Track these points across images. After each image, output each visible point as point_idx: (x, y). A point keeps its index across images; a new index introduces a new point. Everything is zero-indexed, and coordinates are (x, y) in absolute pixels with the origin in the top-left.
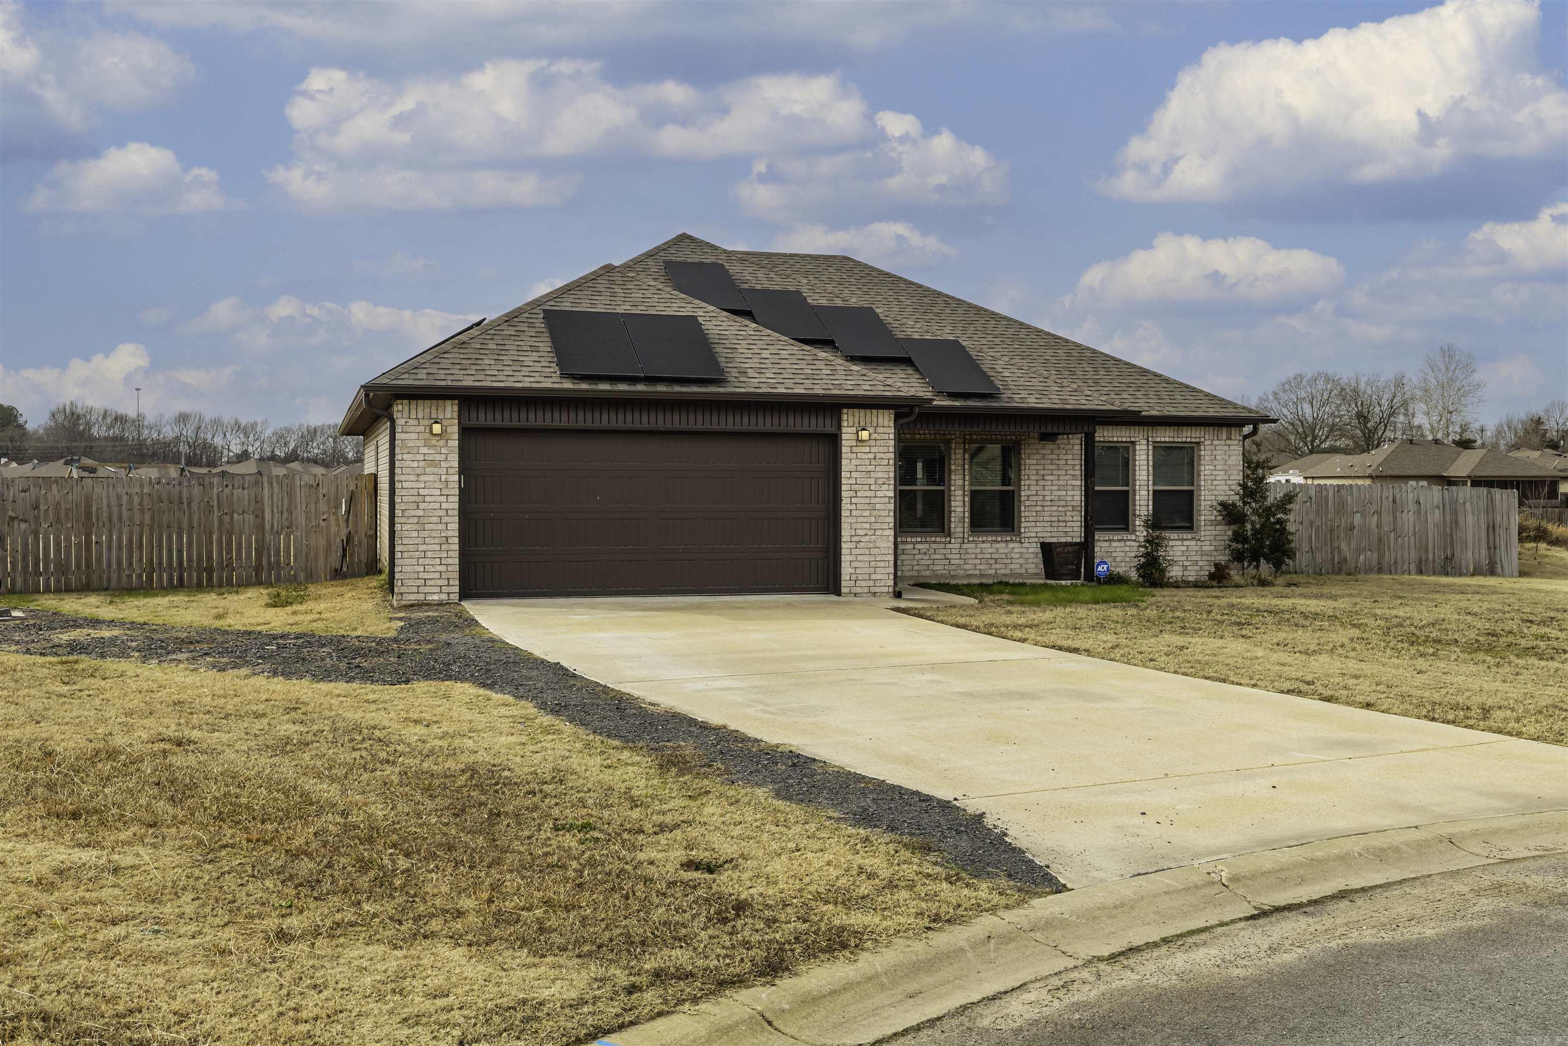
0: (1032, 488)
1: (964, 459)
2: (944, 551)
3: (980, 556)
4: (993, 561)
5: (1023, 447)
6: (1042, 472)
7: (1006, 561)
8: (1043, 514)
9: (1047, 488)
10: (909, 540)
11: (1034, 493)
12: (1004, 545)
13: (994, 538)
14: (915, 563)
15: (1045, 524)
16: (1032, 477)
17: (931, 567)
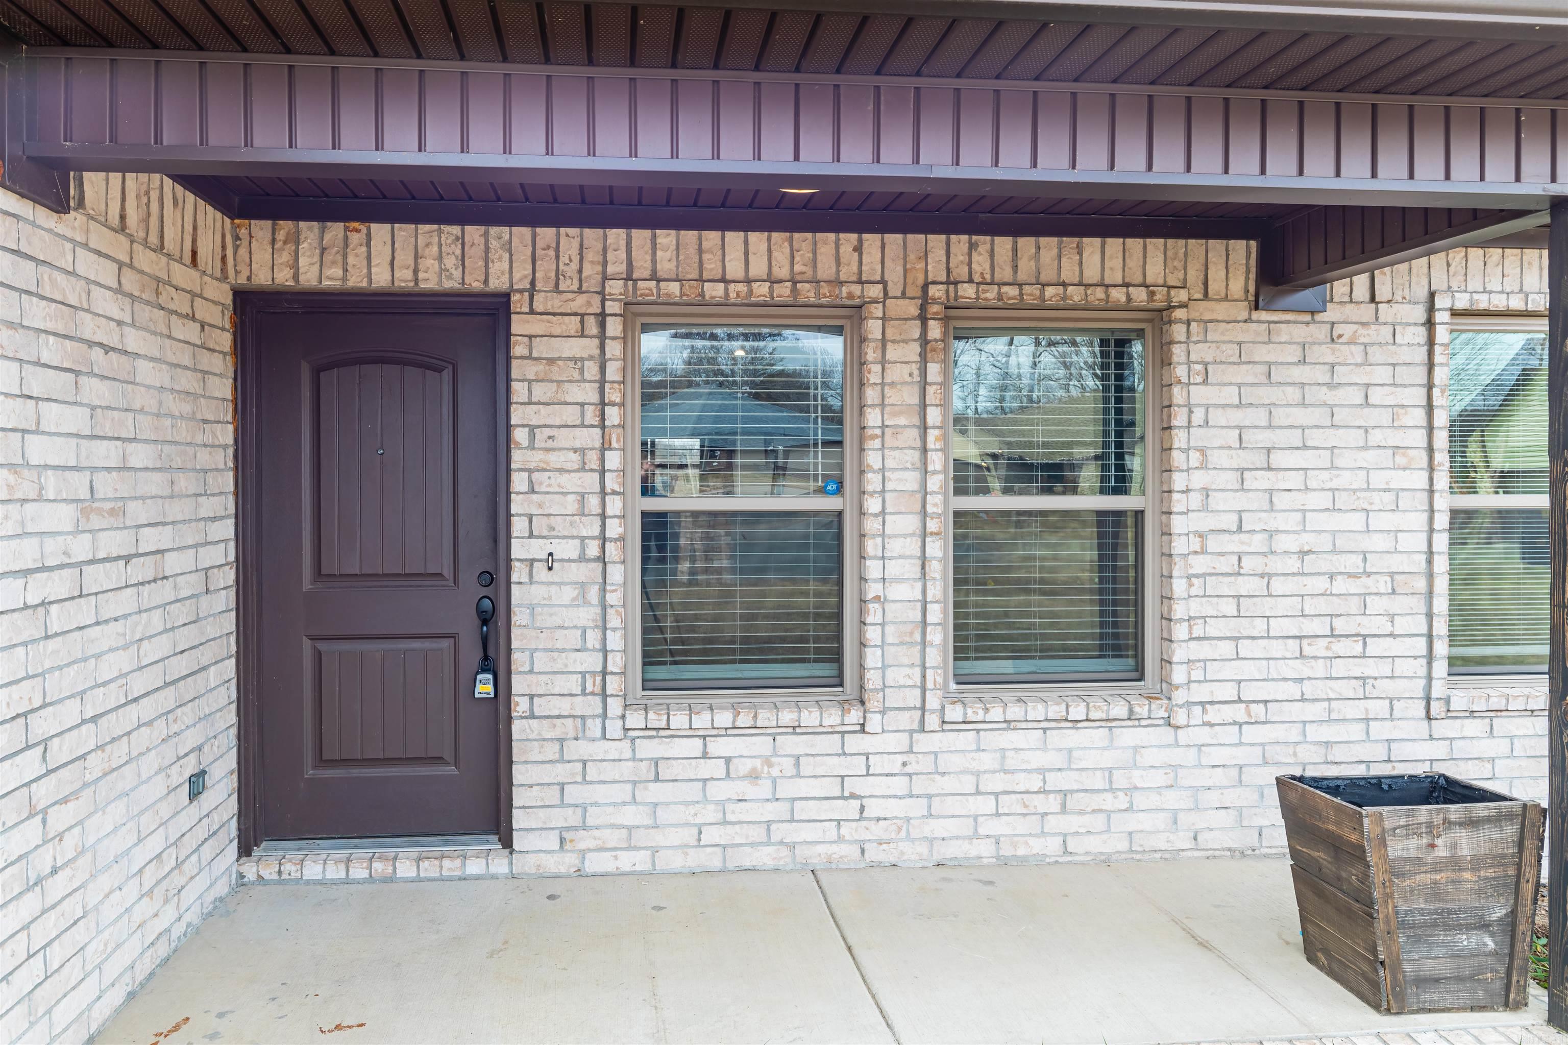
0: (1218, 501)
1: (924, 385)
2: (839, 765)
3: (996, 783)
4: (1053, 804)
5: (1178, 331)
6: (1263, 438)
7: (1108, 801)
8: (1267, 606)
9: (1281, 501)
10: (679, 720)
11: (1230, 522)
12: (1098, 735)
13: (1057, 710)
14: (710, 814)
15: (1276, 648)
16: (1218, 458)
17: (780, 832)
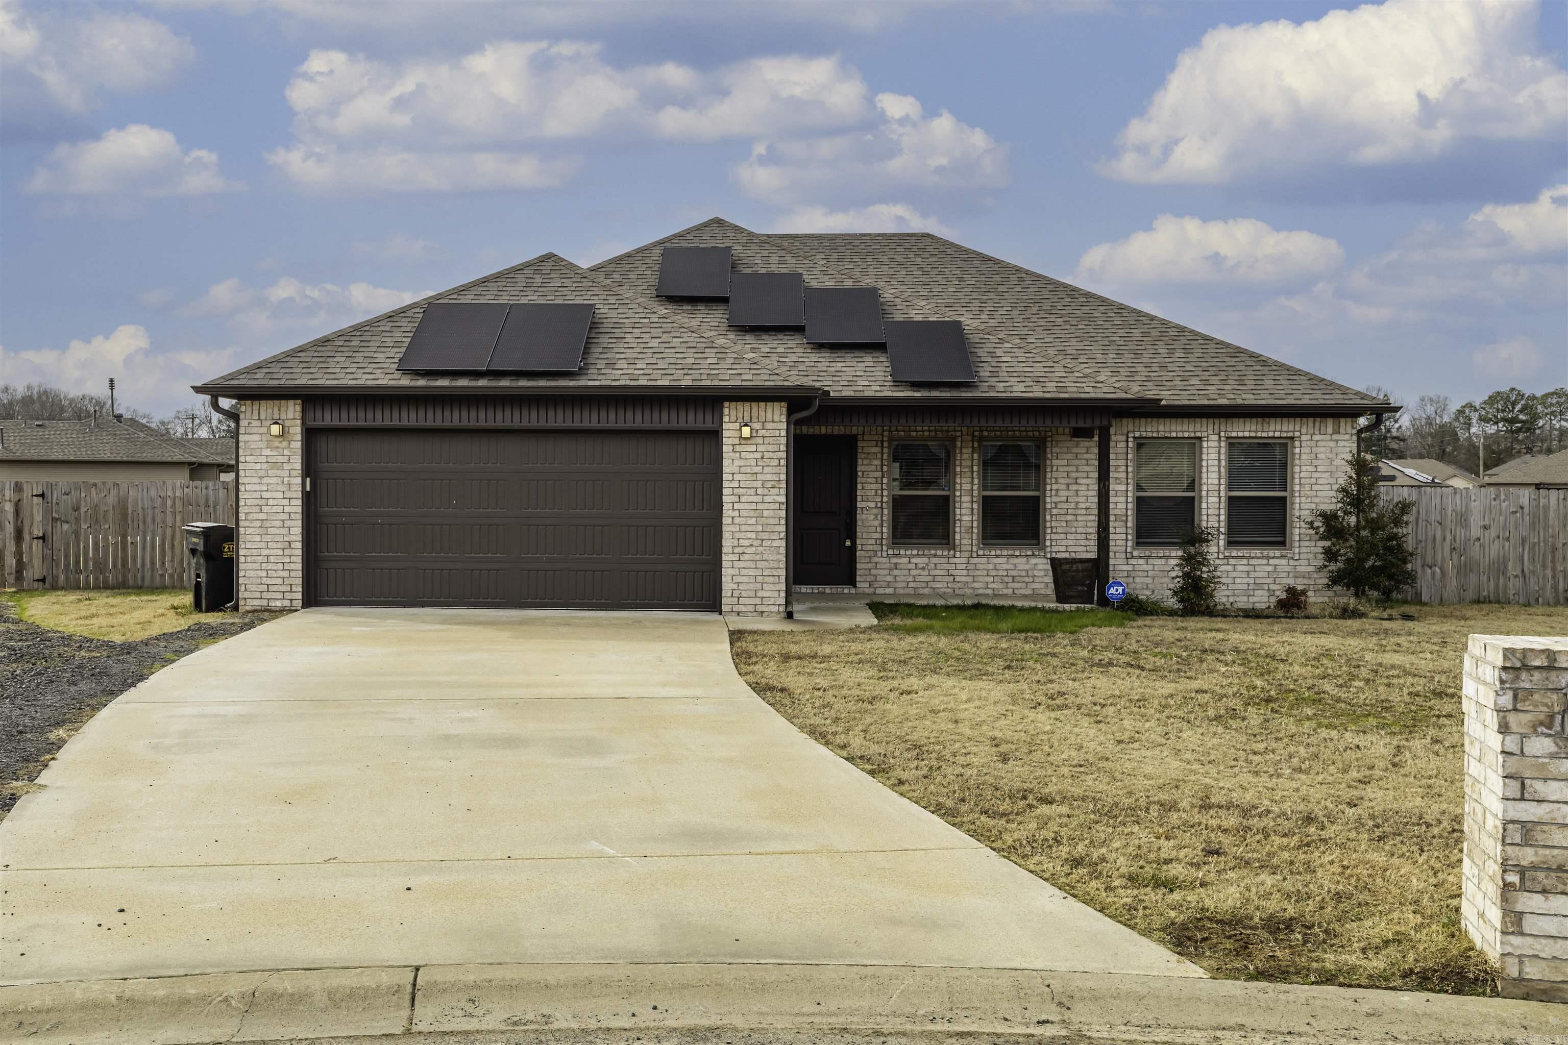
0: (1061, 493)
1: (973, 460)
2: (947, 566)
3: (993, 573)
4: (1010, 579)
5: (1049, 444)
6: (1075, 475)
7: (1027, 579)
8: (1075, 524)
9: (1080, 493)
10: (902, 552)
11: (1064, 499)
12: (1024, 560)
13: (1010, 552)
14: (911, 579)
15: (1079, 536)
16: (1062, 481)
17: (931, 584)
